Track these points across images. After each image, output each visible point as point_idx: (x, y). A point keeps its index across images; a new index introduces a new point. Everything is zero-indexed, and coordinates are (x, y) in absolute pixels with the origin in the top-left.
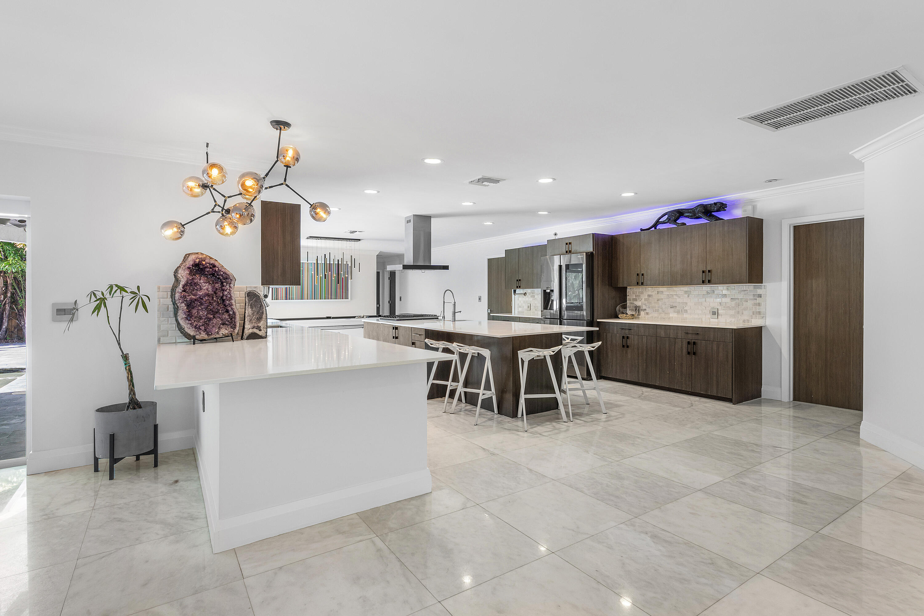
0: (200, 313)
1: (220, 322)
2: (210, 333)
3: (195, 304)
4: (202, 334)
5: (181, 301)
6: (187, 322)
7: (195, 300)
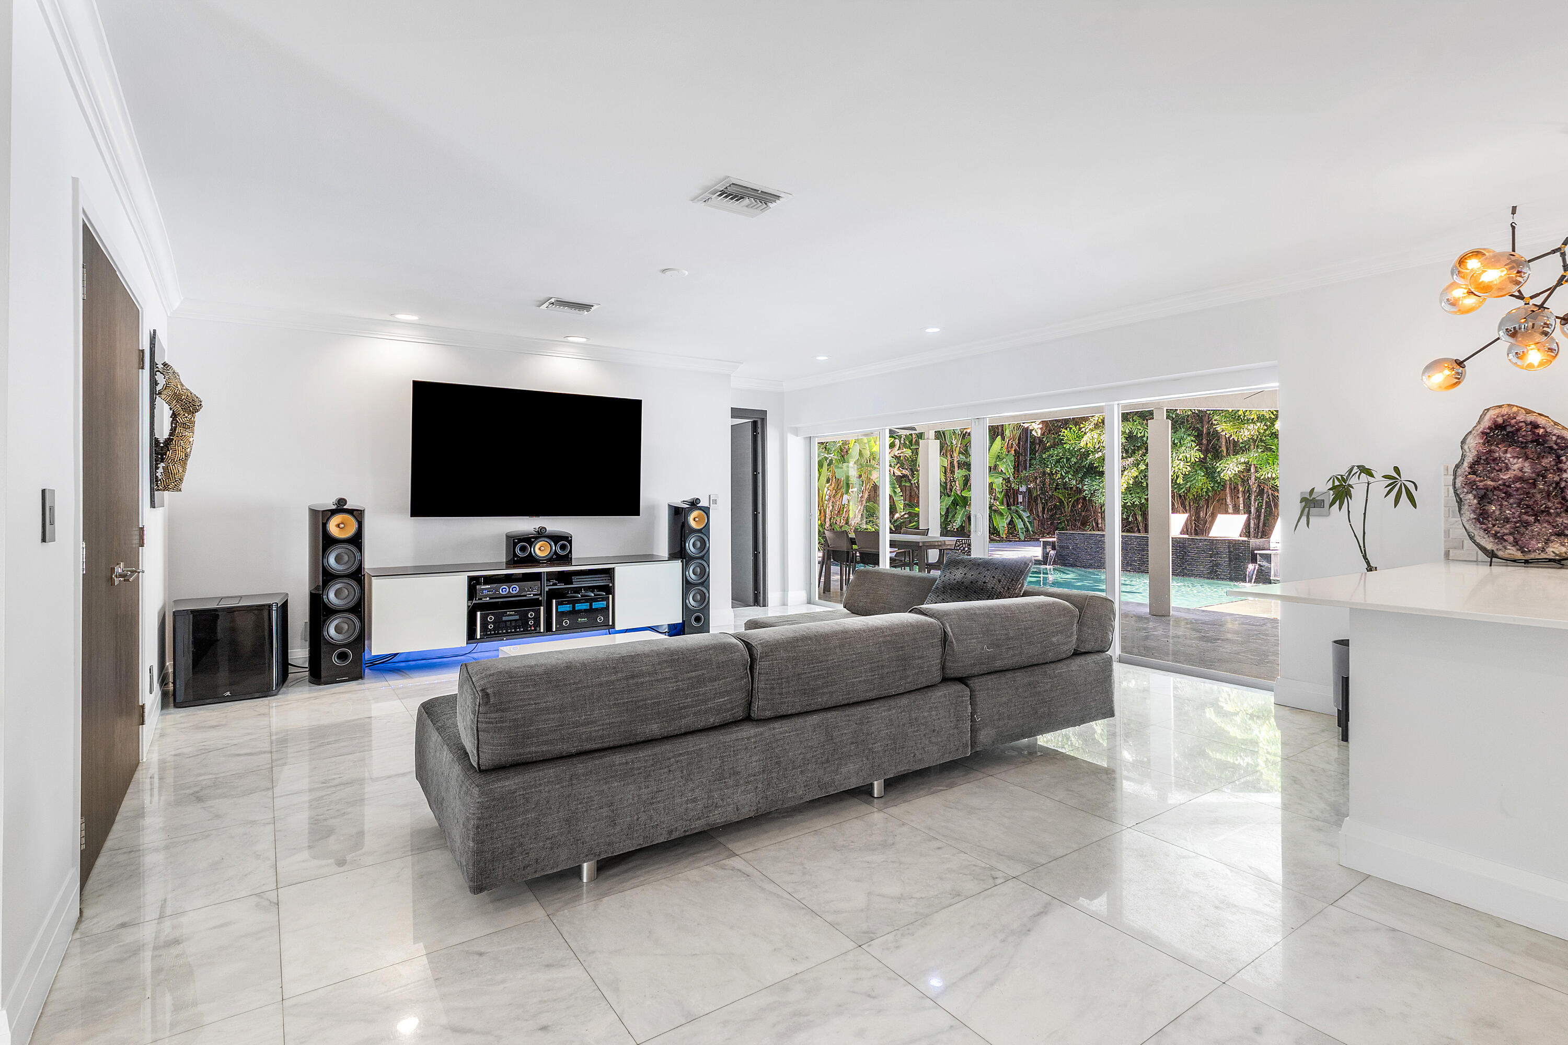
0: (1505, 512)
1: (1550, 531)
2: (1526, 550)
3: (1494, 495)
4: (1509, 549)
5: (1465, 490)
6: (1478, 526)
7: (1495, 488)
